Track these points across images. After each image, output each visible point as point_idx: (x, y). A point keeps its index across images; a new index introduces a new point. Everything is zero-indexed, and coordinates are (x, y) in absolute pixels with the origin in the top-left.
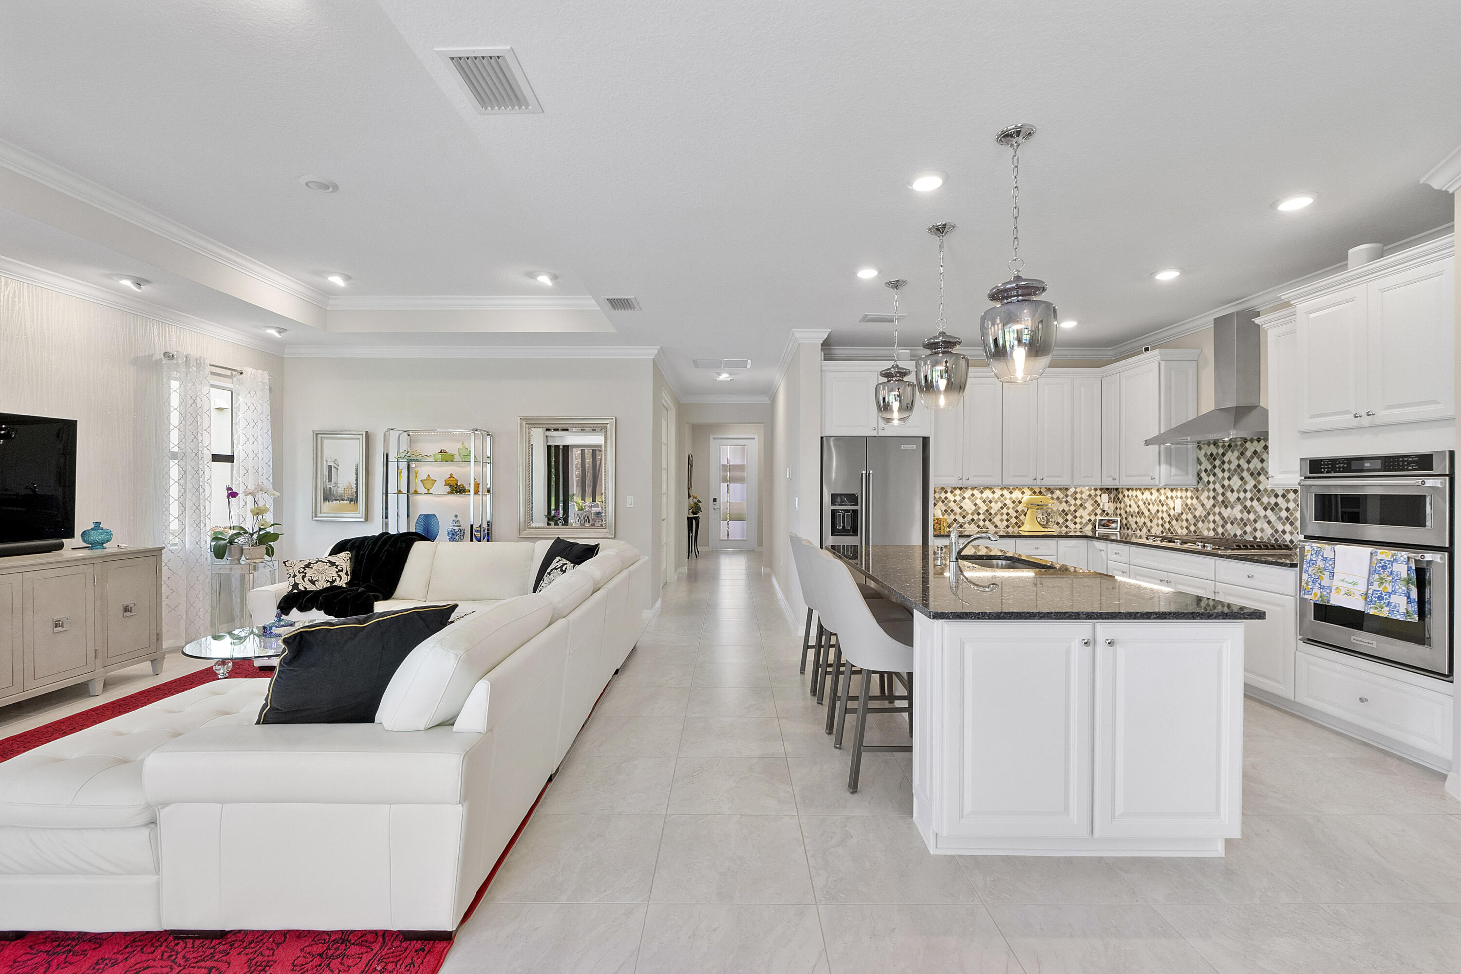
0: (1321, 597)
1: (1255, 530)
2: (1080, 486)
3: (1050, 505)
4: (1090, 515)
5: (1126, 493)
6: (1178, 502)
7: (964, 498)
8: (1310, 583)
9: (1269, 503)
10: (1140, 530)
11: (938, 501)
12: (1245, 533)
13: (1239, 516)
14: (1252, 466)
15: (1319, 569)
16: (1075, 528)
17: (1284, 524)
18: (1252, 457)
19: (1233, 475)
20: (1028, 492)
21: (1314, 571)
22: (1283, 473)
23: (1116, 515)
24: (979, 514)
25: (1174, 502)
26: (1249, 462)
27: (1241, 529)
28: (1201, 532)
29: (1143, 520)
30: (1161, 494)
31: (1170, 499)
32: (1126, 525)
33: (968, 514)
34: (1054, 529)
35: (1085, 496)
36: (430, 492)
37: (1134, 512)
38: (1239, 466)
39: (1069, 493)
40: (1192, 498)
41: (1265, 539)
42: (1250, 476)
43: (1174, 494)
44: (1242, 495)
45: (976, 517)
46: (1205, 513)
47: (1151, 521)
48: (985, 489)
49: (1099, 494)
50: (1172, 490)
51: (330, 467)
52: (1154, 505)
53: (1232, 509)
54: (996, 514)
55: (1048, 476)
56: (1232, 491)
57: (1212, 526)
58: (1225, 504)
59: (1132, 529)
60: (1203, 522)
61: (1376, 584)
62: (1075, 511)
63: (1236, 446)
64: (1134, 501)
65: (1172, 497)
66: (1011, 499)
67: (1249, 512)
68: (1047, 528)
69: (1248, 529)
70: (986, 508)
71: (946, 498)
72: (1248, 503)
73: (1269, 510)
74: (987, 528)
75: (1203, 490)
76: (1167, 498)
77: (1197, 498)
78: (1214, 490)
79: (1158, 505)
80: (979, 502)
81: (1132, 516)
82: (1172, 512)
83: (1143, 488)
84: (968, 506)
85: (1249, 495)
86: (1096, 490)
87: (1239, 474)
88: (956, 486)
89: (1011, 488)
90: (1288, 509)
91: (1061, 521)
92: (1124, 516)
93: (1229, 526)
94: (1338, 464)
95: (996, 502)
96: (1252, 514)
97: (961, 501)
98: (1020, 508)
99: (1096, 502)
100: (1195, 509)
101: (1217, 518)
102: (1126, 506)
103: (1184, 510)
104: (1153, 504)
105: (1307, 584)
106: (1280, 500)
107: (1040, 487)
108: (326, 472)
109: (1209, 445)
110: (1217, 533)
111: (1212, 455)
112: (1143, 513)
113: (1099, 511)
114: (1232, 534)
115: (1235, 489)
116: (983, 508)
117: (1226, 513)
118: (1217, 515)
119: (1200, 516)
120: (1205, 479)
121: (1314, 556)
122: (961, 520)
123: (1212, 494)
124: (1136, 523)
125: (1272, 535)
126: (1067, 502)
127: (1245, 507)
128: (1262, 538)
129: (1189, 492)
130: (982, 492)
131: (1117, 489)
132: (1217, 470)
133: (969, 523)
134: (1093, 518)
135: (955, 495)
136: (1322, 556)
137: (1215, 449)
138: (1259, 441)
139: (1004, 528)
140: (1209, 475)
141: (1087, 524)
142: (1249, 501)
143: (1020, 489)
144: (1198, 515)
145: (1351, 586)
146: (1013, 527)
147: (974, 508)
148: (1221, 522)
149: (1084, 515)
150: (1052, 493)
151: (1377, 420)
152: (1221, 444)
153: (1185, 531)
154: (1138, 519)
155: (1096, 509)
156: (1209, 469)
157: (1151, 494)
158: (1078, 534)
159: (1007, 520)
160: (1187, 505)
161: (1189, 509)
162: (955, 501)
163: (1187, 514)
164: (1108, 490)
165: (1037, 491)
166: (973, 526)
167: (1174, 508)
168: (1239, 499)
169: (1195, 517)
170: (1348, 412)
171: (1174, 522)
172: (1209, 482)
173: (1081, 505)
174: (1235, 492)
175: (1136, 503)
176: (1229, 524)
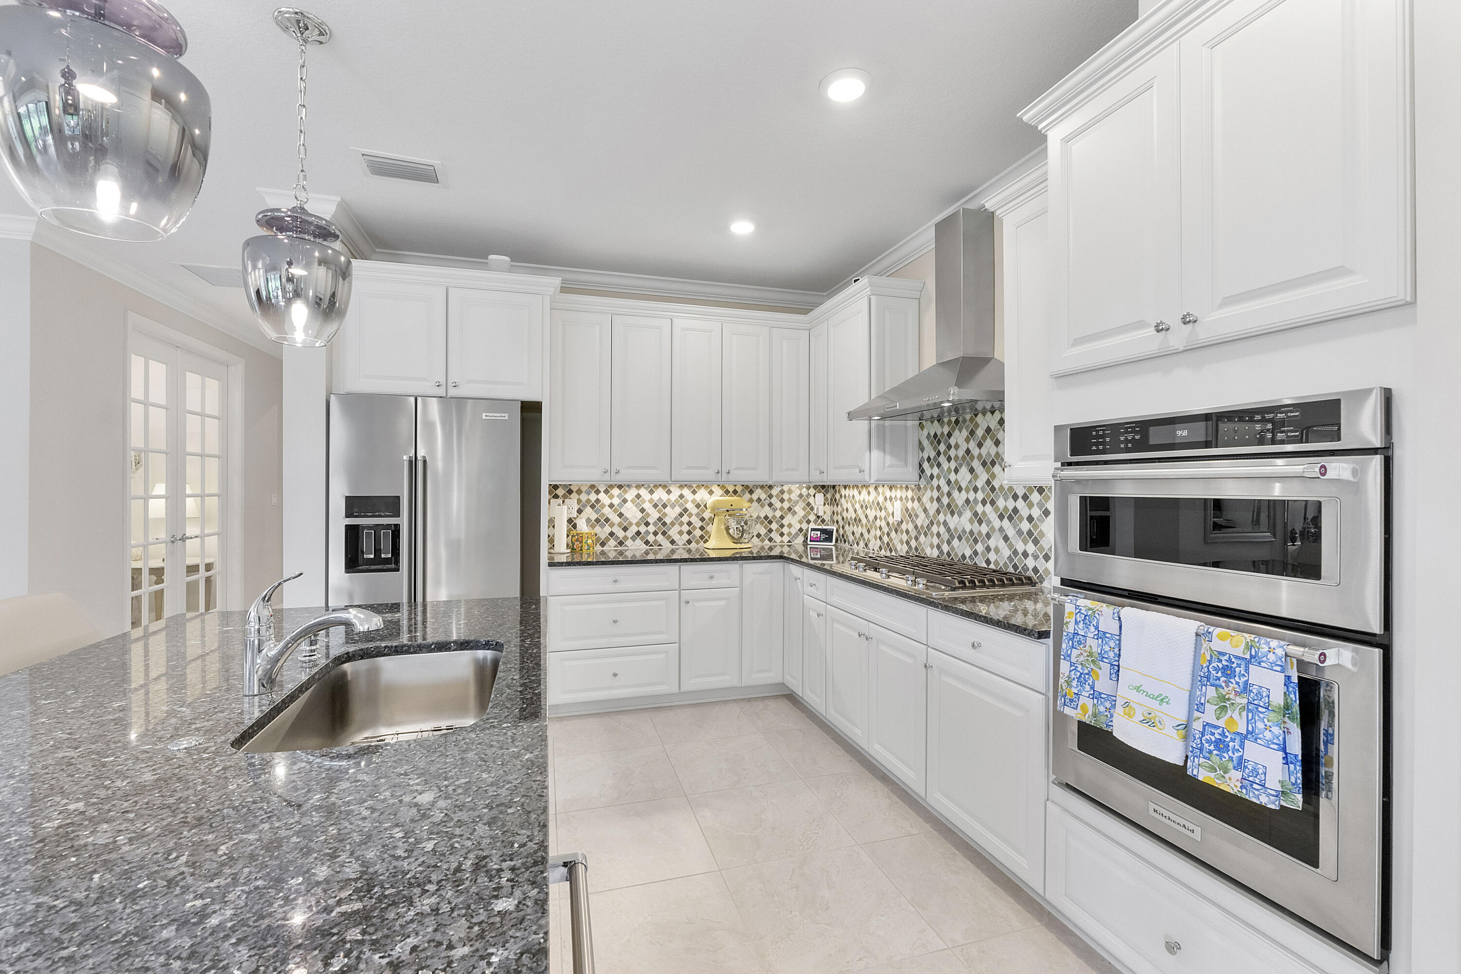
0: (1095, 715)
1: (988, 549)
2: (788, 483)
3: (744, 510)
4: (800, 522)
5: (843, 492)
6: (898, 504)
7: (625, 501)
8: (1074, 683)
9: (1006, 508)
10: (858, 544)
11: (585, 506)
12: (976, 553)
13: (968, 528)
14: (984, 451)
15: (1091, 654)
16: (782, 542)
17: (1025, 542)
18: (984, 438)
19: (961, 466)
20: (718, 491)
21: (1082, 658)
22: (1025, 458)
23: (832, 523)
24: (647, 524)
25: (893, 505)
26: (980, 445)
27: (971, 547)
28: (923, 549)
29: (860, 530)
30: (878, 494)
31: (888, 501)
32: (843, 536)
33: (632, 524)
34: (753, 545)
35: (794, 497)
37: (851, 518)
39: (774, 492)
40: (913, 500)
41: (1001, 566)
42: (981, 467)
43: (894, 493)
44: (972, 496)
45: (643, 529)
46: (927, 522)
47: (869, 531)
48: (656, 486)
49: (812, 494)
50: (891, 488)
52: (871, 510)
53: (960, 517)
54: (673, 524)
55: (737, 469)
56: (960, 489)
58: (951, 509)
60: (926, 534)
61: (1210, 709)
62: (782, 517)
63: (964, 421)
65: (891, 499)
66: (693, 501)
67: (980, 522)
68: (741, 543)
69: (980, 547)
70: (657, 515)
71: (598, 501)
72: (980, 508)
73: (1006, 520)
74: (660, 545)
75: (925, 489)
76: (886, 499)
77: (919, 500)
78: (939, 488)
79: (876, 509)
80: (647, 506)
81: (849, 524)
82: (891, 521)
83: (860, 486)
84: (632, 512)
85: (980, 496)
86: (808, 488)
87: (968, 464)
88: (613, 483)
89: (694, 486)
90: (1030, 519)
91: (763, 531)
92: (841, 523)
93: (955, 542)
94: (1122, 434)
95: (673, 507)
96: (984, 524)
97: (621, 505)
98: (706, 515)
99: (809, 504)
100: (917, 516)
101: (942, 530)
102: (843, 510)
103: (905, 517)
104: (871, 508)
105: (1069, 683)
107: (735, 483)
109: (932, 422)
110: (941, 553)
111: (935, 435)
112: (860, 520)
113: (812, 517)
114: (960, 555)
115: (963, 487)
116: (654, 515)
117: (953, 522)
118: (942, 526)
119: (922, 526)
120: (928, 472)
121: (1081, 625)
122: (620, 534)
123: (936, 494)
124: (853, 533)
125: (1010, 559)
126: (770, 505)
127: (976, 514)
128: (996, 563)
129: (910, 491)
130: (651, 492)
131: (834, 487)
132: (942, 459)
133: (633, 539)
134: (804, 526)
135: (611, 497)
136: (1097, 628)
137: (940, 427)
138: (993, 413)
139: (685, 544)
140: (932, 467)
141: (797, 535)
142: (980, 505)
143: (707, 487)
144: (919, 526)
145: (1154, 704)
146: (697, 542)
147: (640, 515)
148: (946, 537)
149: (793, 522)
150: (751, 492)
151: (1203, 333)
152: (946, 420)
153: (905, 548)
154: (855, 529)
155: (809, 514)
156: (932, 457)
157: (869, 493)
159: (689, 533)
160: (907, 510)
161: (910, 516)
162: (611, 506)
163: (907, 523)
164: (822, 488)
165: (731, 489)
166: (638, 541)
167: (893, 515)
168: (967, 501)
169: (916, 527)
171: (893, 534)
172: (932, 477)
173: (790, 509)
174: (963, 492)
175: (853, 505)
176: (956, 539)
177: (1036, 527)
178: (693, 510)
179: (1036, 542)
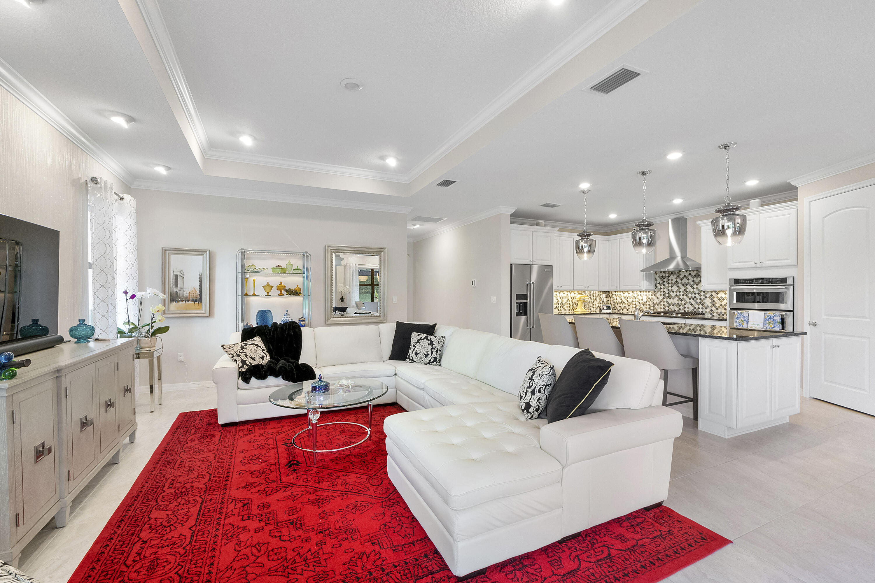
1: (685, 308)
2: (595, 290)
4: (598, 304)
5: (614, 293)
6: (645, 297)
9: (692, 297)
10: (623, 310)
12: (680, 309)
13: (677, 302)
15: (742, 321)
16: (593, 310)
17: (699, 305)
18: (683, 278)
19: (673, 285)
20: (577, 293)
21: (740, 321)
23: (608, 303)
25: (642, 297)
26: (681, 280)
27: (678, 307)
28: (657, 310)
29: (624, 305)
30: (634, 294)
35: (597, 295)
36: (269, 294)
37: (619, 302)
38: (676, 281)
39: (591, 293)
40: (652, 295)
41: (690, 311)
42: (682, 286)
43: (642, 293)
44: (678, 294)
45: (557, 305)
46: (658, 302)
47: (629, 306)
49: (601, 294)
50: (641, 292)
51: (176, 276)
53: (673, 300)
54: (565, 304)
55: (590, 286)
56: (673, 292)
57: (662, 307)
58: (669, 297)
59: (618, 309)
60: (658, 305)
61: (767, 322)
62: (593, 302)
64: (618, 297)
65: (641, 295)
66: (570, 296)
67: (682, 301)
69: (681, 307)
73: (692, 300)
74: (562, 311)
75: (658, 292)
76: (638, 295)
77: (655, 295)
78: (664, 292)
79: (633, 298)
81: (618, 304)
82: (641, 302)
83: (624, 291)
85: (682, 293)
86: (600, 292)
87: (677, 285)
89: (571, 291)
90: (700, 299)
92: (613, 304)
93: (671, 307)
94: (747, 281)
95: (565, 298)
96: (683, 301)
98: (574, 301)
99: (600, 297)
100: (654, 300)
101: (665, 303)
102: (614, 299)
103: (648, 300)
104: (630, 298)
106: (697, 295)
108: (172, 280)
109: (661, 273)
110: (665, 310)
111: (662, 277)
112: (624, 302)
113: (601, 302)
114: (673, 310)
115: (675, 291)
116: (560, 301)
117: (670, 301)
119: (656, 303)
120: (659, 287)
121: (738, 316)
123: (662, 293)
124: (620, 307)
125: (693, 310)
126: (590, 298)
127: (680, 299)
128: (688, 311)
129: (650, 293)
131: (608, 292)
132: (665, 283)
136: (743, 316)
137: (664, 275)
140: (661, 285)
141: (597, 308)
142: (681, 296)
143: (574, 292)
145: (756, 326)
146: (571, 310)
147: (557, 301)
148: (667, 305)
149: (596, 304)
150: (585, 293)
151: (764, 265)
152: (667, 273)
153: (648, 309)
154: (621, 305)
156: (661, 283)
157: (629, 294)
158: (594, 312)
159: (569, 307)
160: (649, 298)
161: (651, 300)
163: (649, 302)
164: (604, 292)
165: (580, 293)
166: (556, 310)
167: (642, 300)
168: (676, 295)
169: (653, 303)
170: (751, 262)
171: (642, 306)
172: (661, 288)
173: (595, 299)
174: (675, 293)
175: (620, 298)
176: (672, 306)
177: (702, 301)
178: (570, 299)
179: (702, 305)
